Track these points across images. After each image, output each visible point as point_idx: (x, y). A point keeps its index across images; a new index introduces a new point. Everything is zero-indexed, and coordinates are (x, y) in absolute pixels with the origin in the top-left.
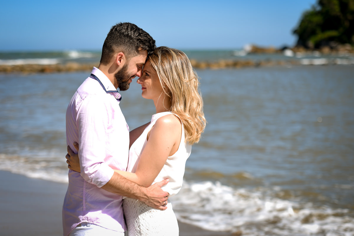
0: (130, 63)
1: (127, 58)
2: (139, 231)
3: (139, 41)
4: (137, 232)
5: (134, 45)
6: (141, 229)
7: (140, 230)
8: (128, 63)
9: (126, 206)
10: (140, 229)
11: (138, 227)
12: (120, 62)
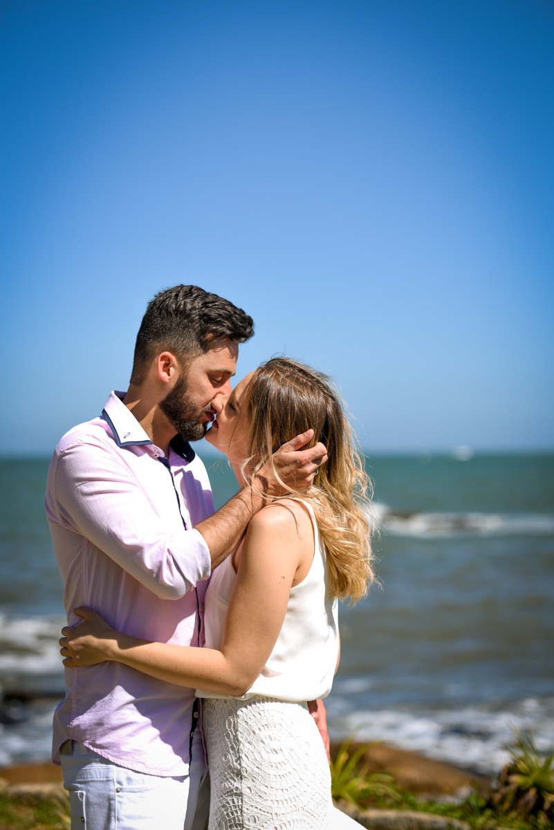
0: (190, 373)
1: (182, 361)
2: (237, 769)
3: (204, 320)
4: (233, 772)
5: (195, 330)
6: (243, 765)
7: (239, 767)
8: (186, 374)
9: (212, 711)
10: (240, 764)
11: (236, 761)
12: (169, 375)
